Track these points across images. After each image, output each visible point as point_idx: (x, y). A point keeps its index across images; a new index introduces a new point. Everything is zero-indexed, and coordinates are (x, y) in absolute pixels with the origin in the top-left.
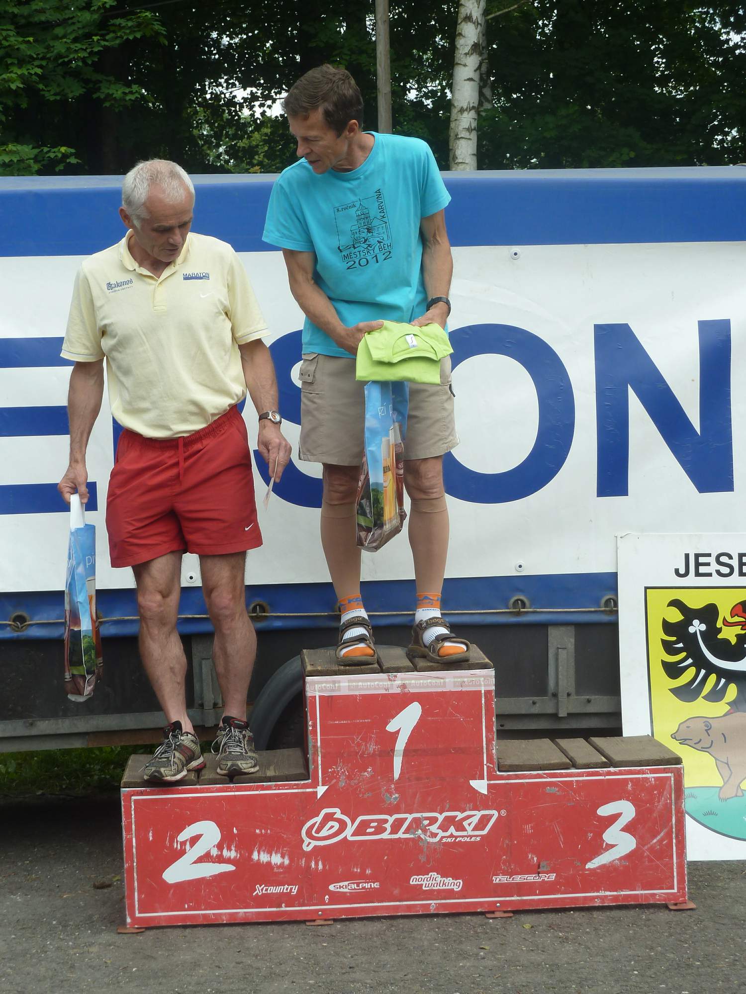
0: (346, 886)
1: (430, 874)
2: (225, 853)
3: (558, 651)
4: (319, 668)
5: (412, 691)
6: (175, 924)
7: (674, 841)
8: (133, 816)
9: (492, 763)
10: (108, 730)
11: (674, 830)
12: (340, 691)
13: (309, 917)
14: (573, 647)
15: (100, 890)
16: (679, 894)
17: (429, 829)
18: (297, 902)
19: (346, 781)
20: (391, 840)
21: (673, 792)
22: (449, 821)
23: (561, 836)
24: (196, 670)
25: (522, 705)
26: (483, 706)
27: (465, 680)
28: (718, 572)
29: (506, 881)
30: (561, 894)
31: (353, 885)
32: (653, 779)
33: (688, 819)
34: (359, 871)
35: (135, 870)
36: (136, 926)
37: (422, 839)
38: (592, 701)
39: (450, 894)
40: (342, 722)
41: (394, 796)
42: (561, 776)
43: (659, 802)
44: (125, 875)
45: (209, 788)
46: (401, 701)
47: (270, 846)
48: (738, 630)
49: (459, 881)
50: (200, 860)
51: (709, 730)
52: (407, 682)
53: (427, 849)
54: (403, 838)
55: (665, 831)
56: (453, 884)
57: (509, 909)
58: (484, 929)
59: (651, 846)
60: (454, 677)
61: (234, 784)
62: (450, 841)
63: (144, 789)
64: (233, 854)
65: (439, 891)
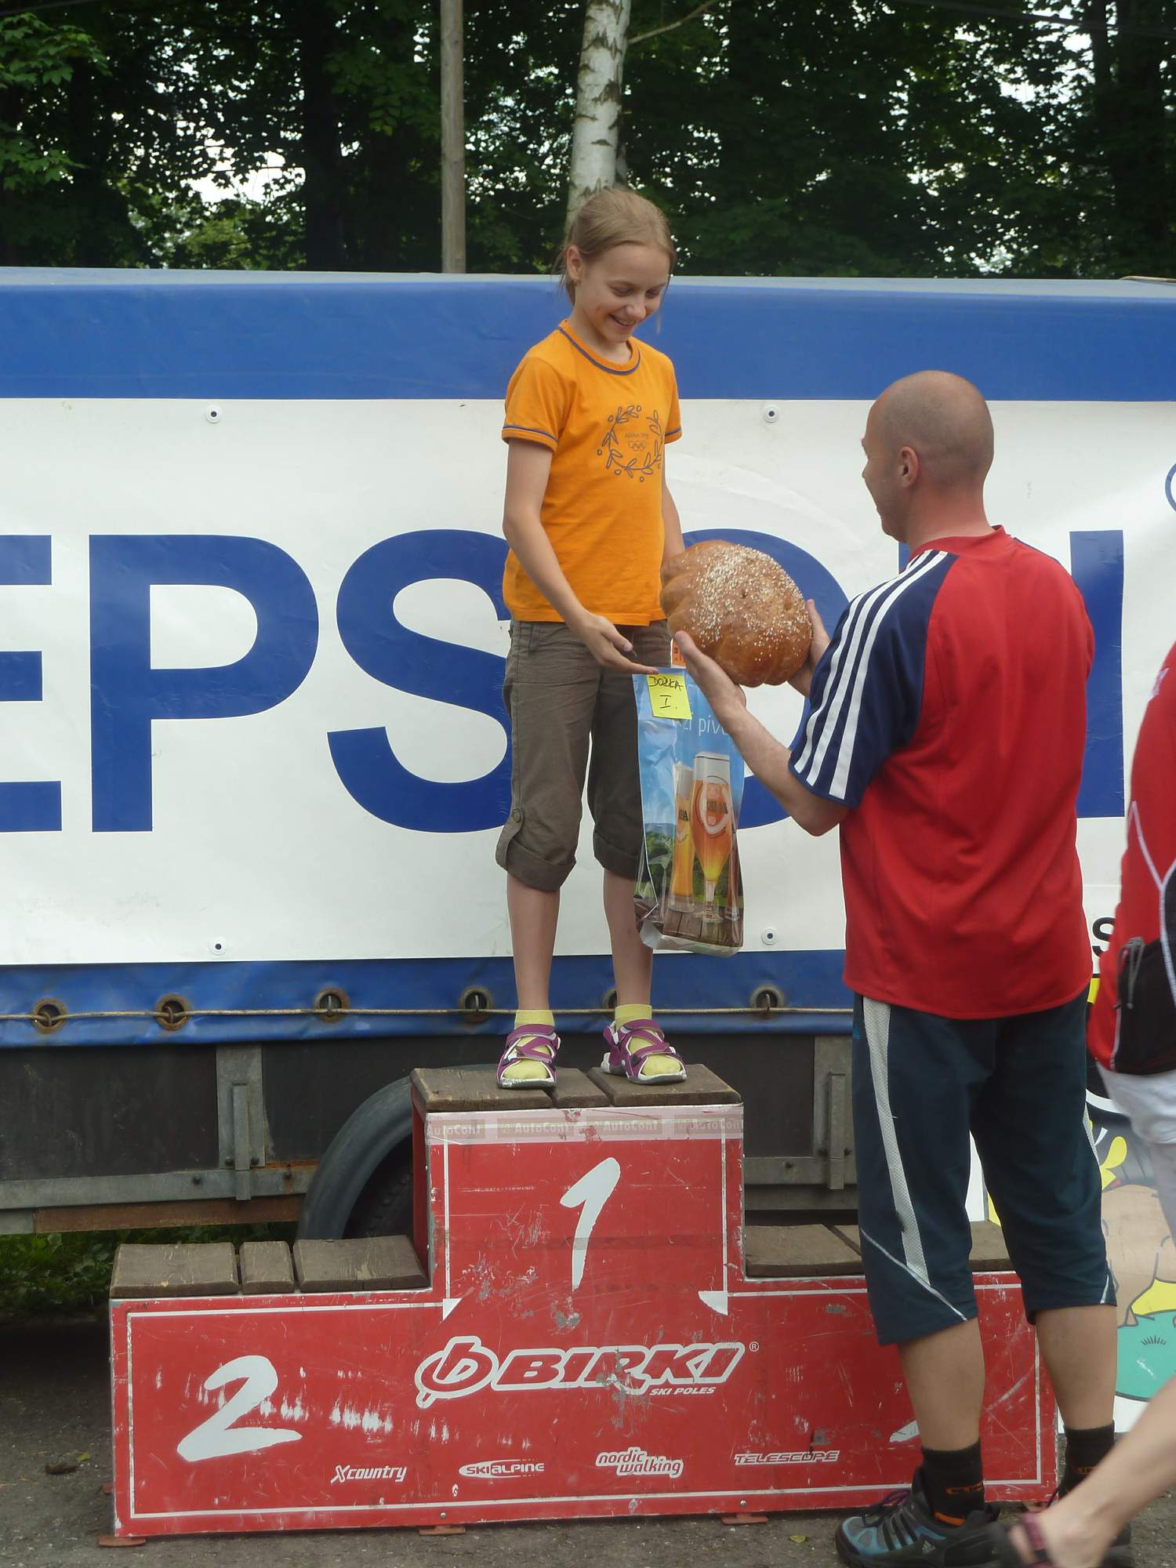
0: (488, 1467)
1: (630, 1449)
2: (286, 1411)
3: (831, 1079)
4: (450, 1099)
5: (605, 1138)
6: (196, 1532)
7: (1038, 1397)
8: (129, 1347)
9: (737, 1262)
10: (71, 1203)
11: (1037, 1379)
12: (484, 1137)
13: (423, 1522)
15: (58, 1477)
16: (1043, 1486)
17: (629, 1373)
18: (404, 1496)
19: (492, 1290)
20: (564, 1391)
22: (663, 1360)
23: (850, 1388)
24: (222, 1103)
25: (772, 1169)
26: (724, 1165)
27: (695, 1121)
29: (756, 1463)
30: (847, 1485)
31: (499, 1467)
32: (1004, 1293)
34: (510, 1442)
35: (131, 1439)
36: (131, 1535)
37: (617, 1389)
39: (661, 1483)
40: (487, 1190)
41: (571, 1317)
42: (852, 1285)
43: (1013, 1331)
44: (113, 1447)
45: (260, 1300)
46: (586, 1156)
47: (361, 1399)
49: (677, 1461)
50: (243, 1422)
52: (597, 1123)
53: (625, 1407)
54: (585, 1388)
55: (1024, 1379)
56: (667, 1466)
57: (762, 1510)
58: (724, 1542)
59: (1001, 1405)
60: (676, 1117)
61: (302, 1292)
62: (664, 1393)
63: (150, 1299)
64: (295, 1412)
65: (644, 1479)
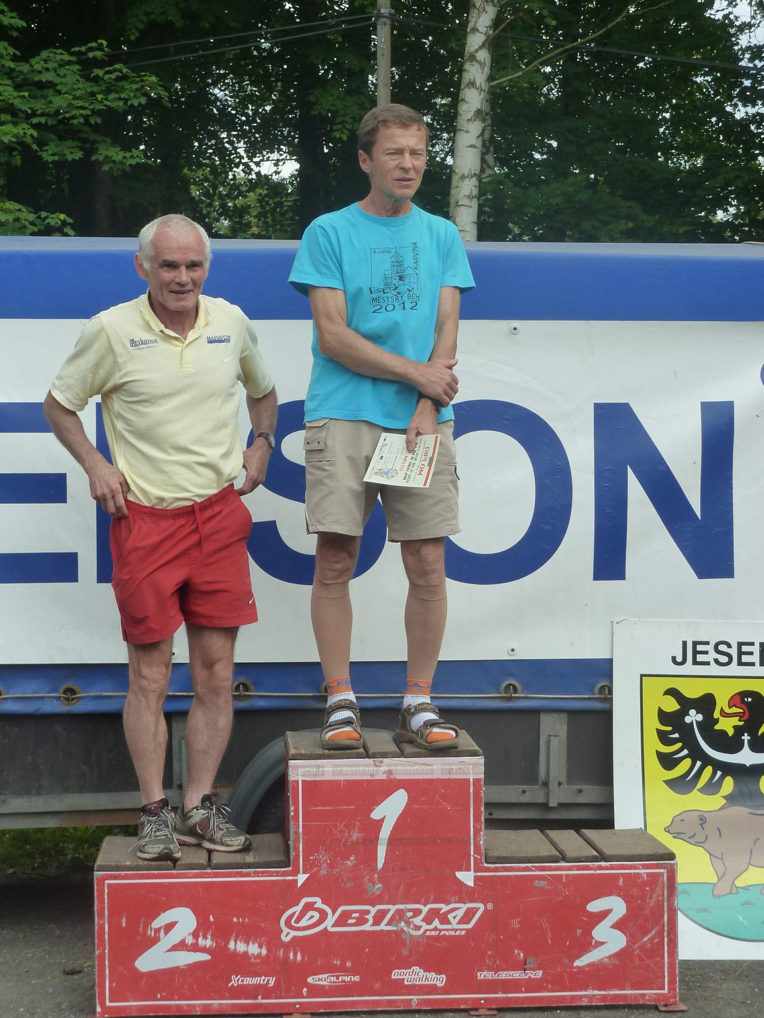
0: (325, 979)
1: (413, 968)
2: (201, 942)
3: (550, 738)
4: (303, 752)
5: (398, 777)
6: (147, 1014)
7: (666, 939)
8: (106, 901)
9: (480, 854)
10: (84, 809)
11: (666, 928)
12: (324, 776)
13: (284, 1011)
14: (565, 735)
15: (70, 977)
16: (669, 995)
17: (413, 921)
18: (273, 995)
19: (328, 870)
20: (373, 932)
21: (666, 888)
22: (433, 914)
23: (549, 932)
24: (175, 749)
25: (511, 793)
26: (472, 794)
27: (454, 767)
28: (716, 661)
29: (490, 978)
30: (547, 992)
31: (332, 978)
32: (645, 875)
33: (680, 915)
34: (339, 963)
35: (107, 957)
36: (106, 1016)
37: (405, 932)
38: (584, 791)
39: (433, 989)
40: (325, 808)
41: (377, 887)
42: (551, 869)
43: (650, 898)
44: (96, 962)
45: (185, 873)
46: (386, 788)
47: (248, 935)
48: (736, 721)
49: (442, 976)
50: (175, 948)
51: (703, 823)
52: (394, 768)
53: (410, 942)
54: (385, 931)
55: (656, 929)
56: (436, 979)
57: (494, 1007)
59: (642, 944)
60: (442, 765)
61: (212, 869)
62: (434, 934)
63: (118, 872)
64: (208, 943)
65: (422, 986)
